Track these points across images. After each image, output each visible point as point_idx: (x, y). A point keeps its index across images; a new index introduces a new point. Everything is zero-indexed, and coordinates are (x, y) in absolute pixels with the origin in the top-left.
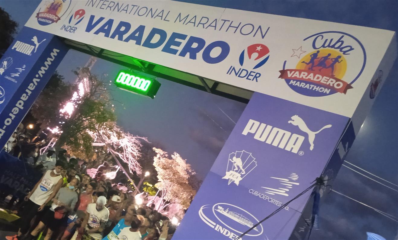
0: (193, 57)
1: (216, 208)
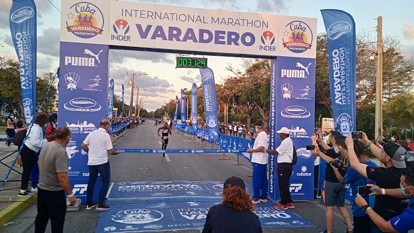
0: (237, 44)
1: (287, 110)
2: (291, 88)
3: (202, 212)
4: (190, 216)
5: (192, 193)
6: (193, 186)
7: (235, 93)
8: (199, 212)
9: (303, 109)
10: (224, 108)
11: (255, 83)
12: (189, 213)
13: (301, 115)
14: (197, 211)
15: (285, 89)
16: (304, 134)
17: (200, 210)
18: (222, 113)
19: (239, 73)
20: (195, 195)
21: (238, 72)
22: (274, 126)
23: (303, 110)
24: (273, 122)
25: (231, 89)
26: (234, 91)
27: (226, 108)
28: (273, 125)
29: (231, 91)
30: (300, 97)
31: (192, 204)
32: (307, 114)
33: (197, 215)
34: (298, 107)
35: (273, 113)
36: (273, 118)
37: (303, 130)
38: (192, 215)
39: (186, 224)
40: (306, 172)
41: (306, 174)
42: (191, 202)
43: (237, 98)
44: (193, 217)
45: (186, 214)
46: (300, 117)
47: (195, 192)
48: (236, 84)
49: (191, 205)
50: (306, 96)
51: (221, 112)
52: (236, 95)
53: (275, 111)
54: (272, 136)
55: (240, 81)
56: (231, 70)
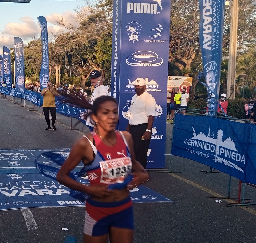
2: (140, 27)
3: (25, 186)
4: (10, 192)
5: (15, 163)
6: (17, 154)
7: (68, 52)
8: (23, 187)
9: (154, 55)
10: (55, 70)
11: (90, 39)
12: (10, 188)
13: (151, 63)
14: (20, 186)
15: (132, 29)
16: (154, 87)
17: (23, 184)
18: (53, 75)
19: (73, 28)
20: (19, 166)
21: (71, 26)
22: (117, 78)
23: (154, 57)
24: (115, 72)
25: (63, 46)
26: (66, 49)
27: (58, 69)
28: (115, 76)
29: (63, 48)
30: (151, 39)
31: (14, 176)
32: (159, 61)
33: (20, 191)
34: (147, 53)
35: (116, 61)
36: (115, 68)
37: (153, 82)
38: (13, 191)
39: (3, 204)
40: (155, 135)
41: (156, 137)
42: (13, 175)
43: (70, 57)
44: (13, 194)
45: (5, 190)
46: (149, 65)
47: (19, 162)
48: (69, 41)
49: (13, 178)
50: (158, 38)
51: (52, 73)
52: (69, 53)
53: (119, 57)
54: (115, 91)
55: (73, 37)
56: (63, 25)
